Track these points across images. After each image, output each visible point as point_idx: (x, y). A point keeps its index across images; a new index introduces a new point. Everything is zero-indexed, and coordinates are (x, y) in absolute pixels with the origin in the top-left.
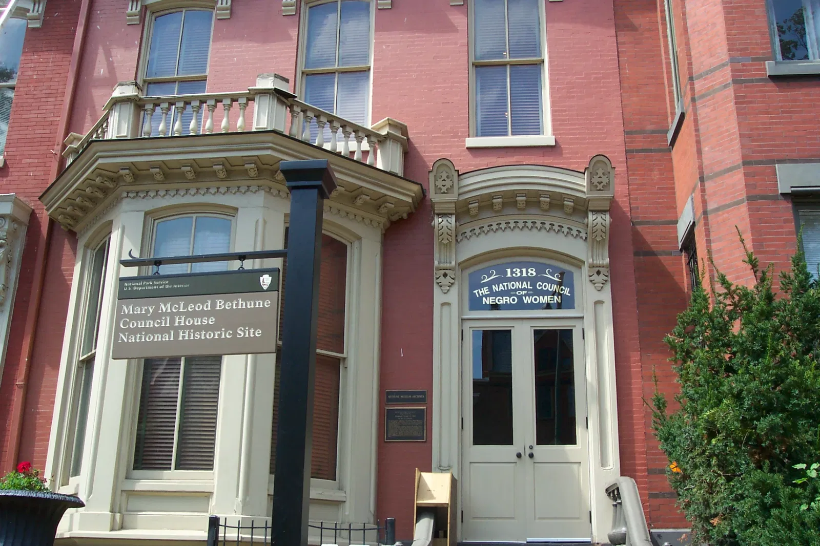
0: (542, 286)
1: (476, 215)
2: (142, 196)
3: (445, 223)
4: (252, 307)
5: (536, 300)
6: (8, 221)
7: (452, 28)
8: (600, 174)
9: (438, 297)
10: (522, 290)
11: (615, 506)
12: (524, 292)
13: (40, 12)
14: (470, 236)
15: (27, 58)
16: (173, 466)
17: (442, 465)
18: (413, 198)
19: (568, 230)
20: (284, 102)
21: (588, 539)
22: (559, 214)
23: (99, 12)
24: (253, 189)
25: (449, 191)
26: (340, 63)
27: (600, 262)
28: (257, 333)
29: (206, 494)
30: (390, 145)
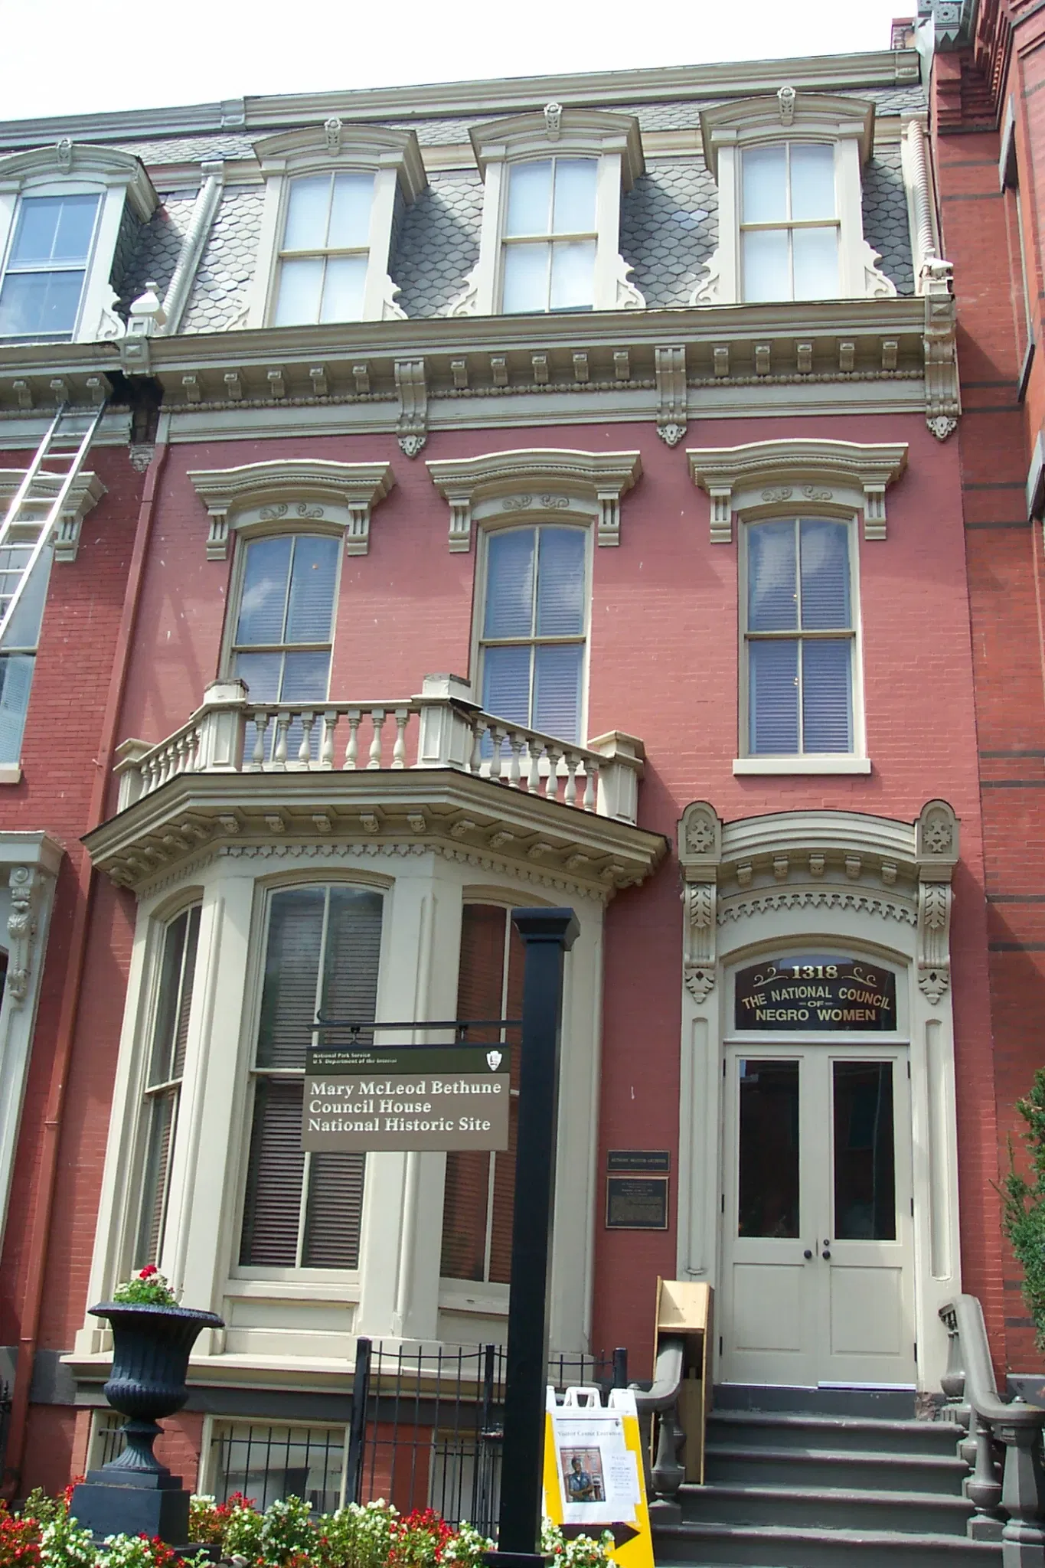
0: (847, 994)
1: (747, 884)
2: (251, 853)
3: (700, 897)
4: (478, 1092)
5: (837, 1015)
6: (32, 871)
7: (715, 582)
8: (938, 829)
9: (689, 1009)
10: (816, 999)
11: (951, 1336)
12: (819, 1004)
13: (74, 538)
14: (739, 916)
15: (53, 610)
16: (298, 1261)
17: (693, 1266)
18: (652, 857)
19: (888, 909)
20: (464, 718)
21: (911, 1386)
22: (876, 884)
23: (163, 539)
24: (419, 848)
25: (708, 850)
26: (538, 630)
27: (936, 961)
28: (484, 1125)
29: (347, 1305)
30: (617, 772)
